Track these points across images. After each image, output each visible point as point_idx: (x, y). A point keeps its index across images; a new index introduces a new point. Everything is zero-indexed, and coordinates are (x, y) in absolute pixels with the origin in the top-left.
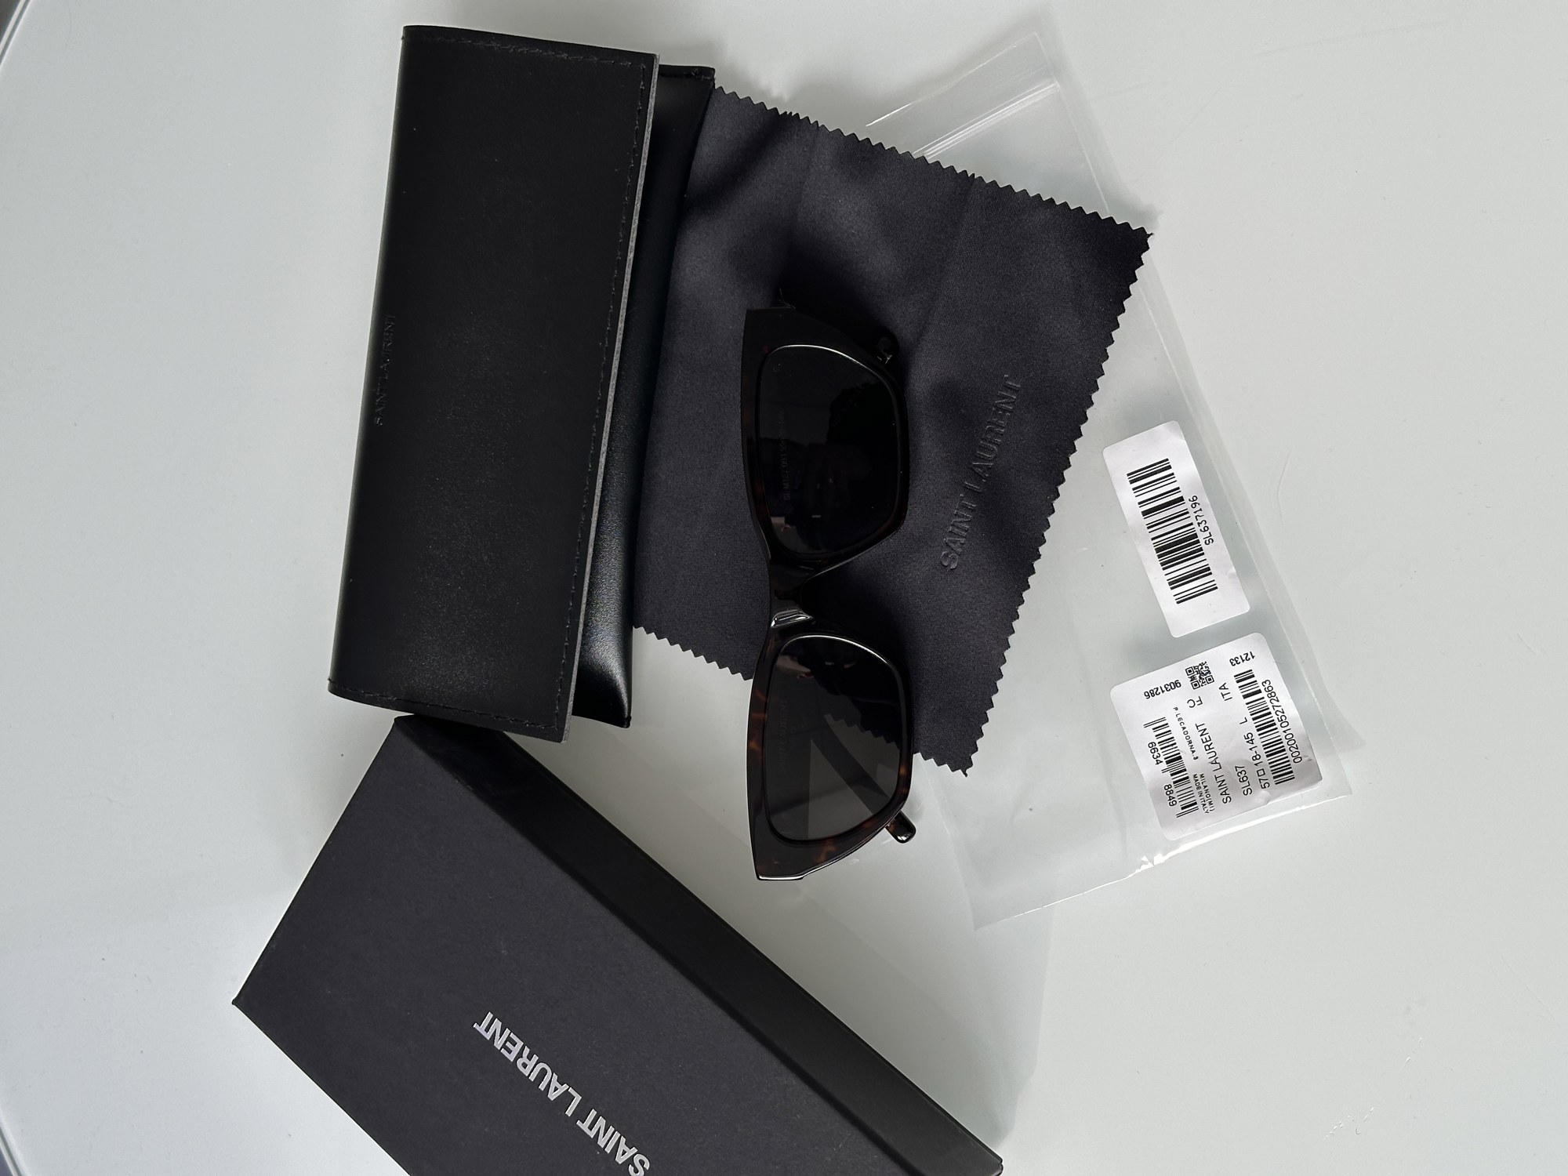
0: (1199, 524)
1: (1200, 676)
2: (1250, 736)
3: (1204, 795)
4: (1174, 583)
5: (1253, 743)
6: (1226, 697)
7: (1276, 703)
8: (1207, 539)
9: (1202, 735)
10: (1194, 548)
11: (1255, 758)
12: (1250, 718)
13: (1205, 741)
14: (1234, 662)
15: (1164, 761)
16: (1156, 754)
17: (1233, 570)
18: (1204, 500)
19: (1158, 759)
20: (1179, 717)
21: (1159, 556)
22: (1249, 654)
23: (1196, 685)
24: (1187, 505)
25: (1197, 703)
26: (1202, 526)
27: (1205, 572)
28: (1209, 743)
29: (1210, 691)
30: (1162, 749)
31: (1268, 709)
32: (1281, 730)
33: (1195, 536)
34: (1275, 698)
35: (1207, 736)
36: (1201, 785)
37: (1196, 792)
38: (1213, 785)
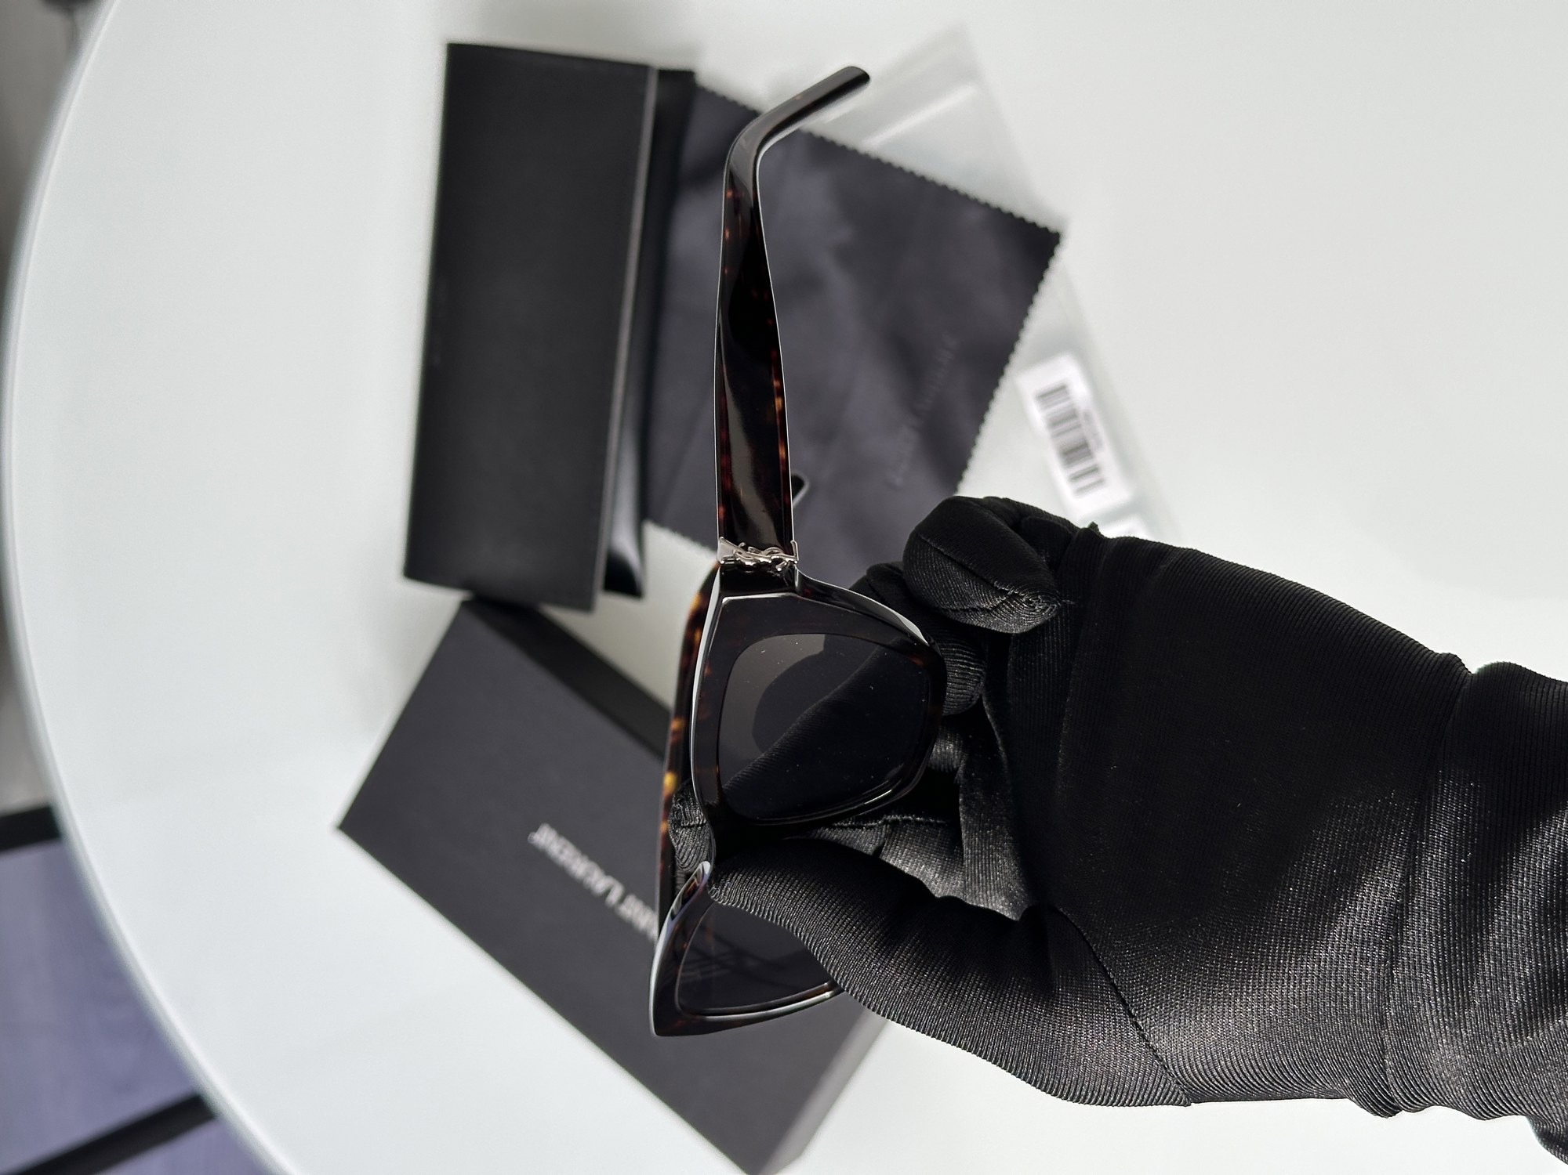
0: (1091, 433)
4: (1075, 478)
8: (1097, 444)
10: (1087, 451)
17: (1117, 467)
21: (1061, 459)
24: (1081, 419)
26: (1094, 435)
27: (1095, 470)
33: (1087, 442)
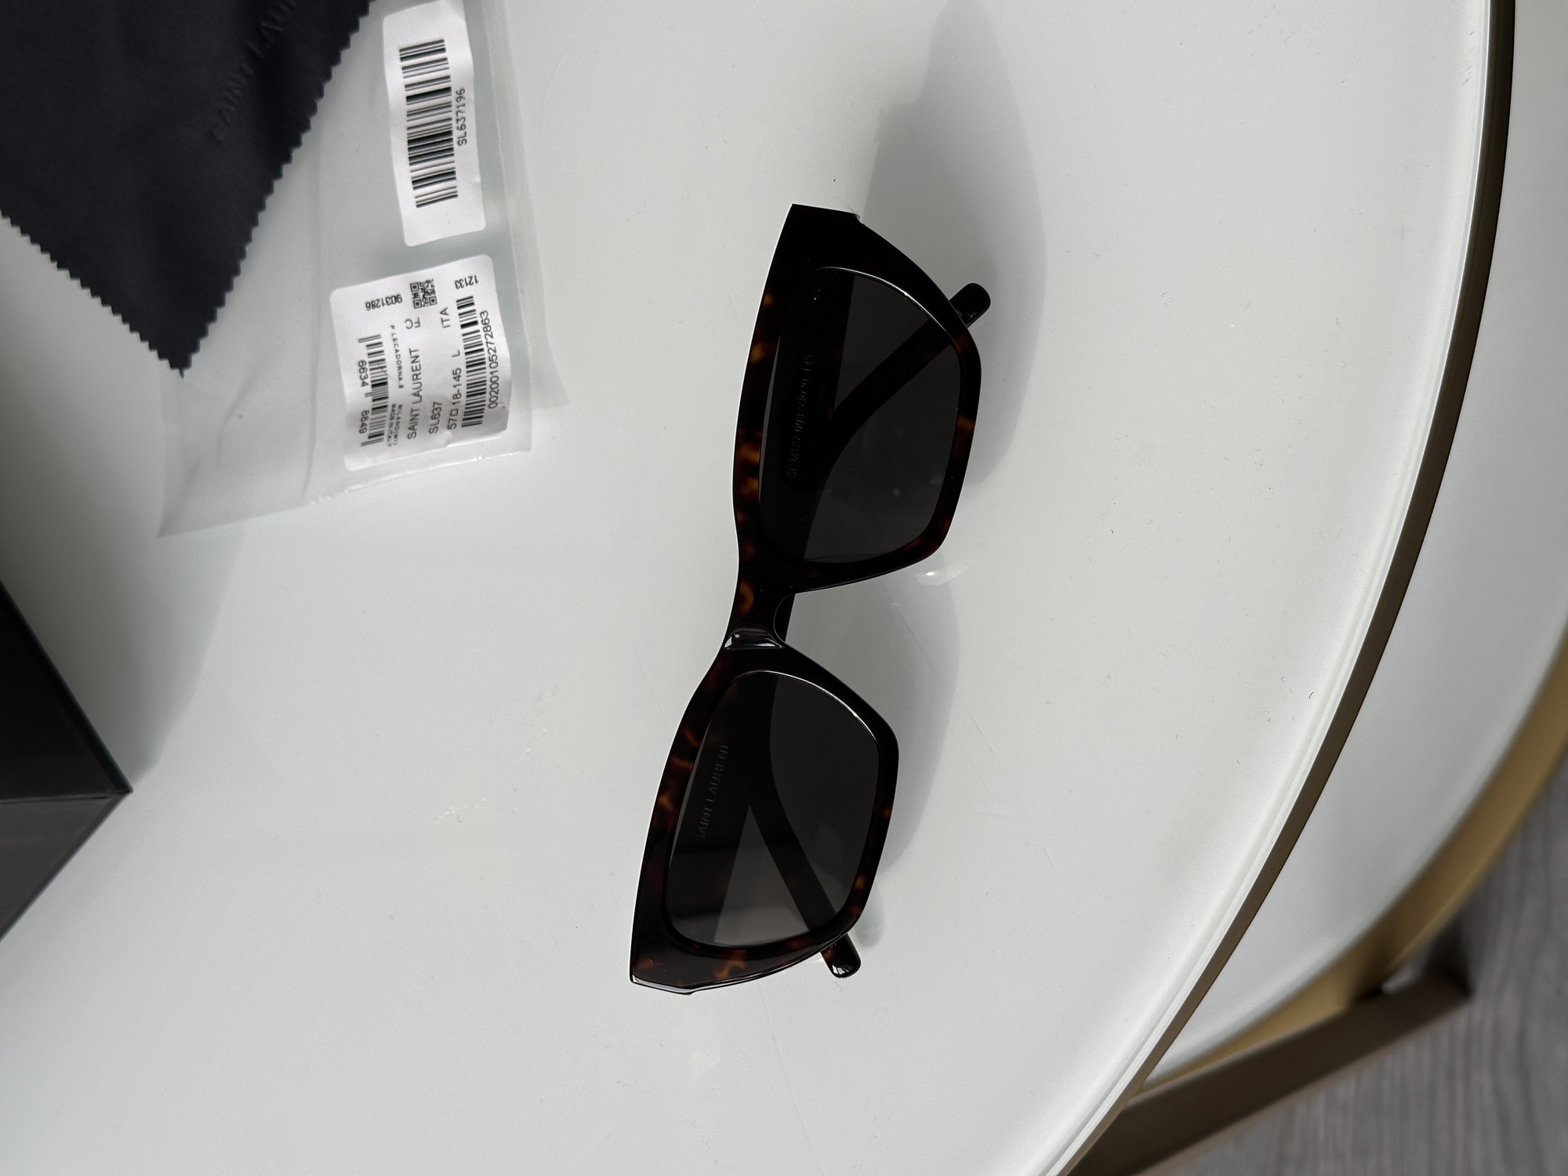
0: (458, 120)
1: (423, 294)
2: (458, 371)
3: (394, 426)
4: (418, 182)
5: (458, 380)
6: (445, 323)
7: (490, 339)
8: (461, 139)
9: (413, 362)
10: (445, 146)
11: (455, 396)
12: (463, 351)
13: (414, 368)
14: (459, 285)
15: (370, 384)
16: (363, 375)
17: (478, 179)
18: (470, 95)
19: (366, 380)
20: (395, 336)
21: (410, 149)
22: (473, 279)
23: (417, 304)
24: (452, 97)
25: (414, 325)
26: (460, 123)
27: (449, 176)
28: (417, 372)
29: (430, 313)
30: (371, 370)
31: (482, 344)
32: (488, 370)
33: (450, 133)
34: (490, 333)
35: (417, 364)
36: (396, 416)
37: (388, 422)
38: (405, 416)
